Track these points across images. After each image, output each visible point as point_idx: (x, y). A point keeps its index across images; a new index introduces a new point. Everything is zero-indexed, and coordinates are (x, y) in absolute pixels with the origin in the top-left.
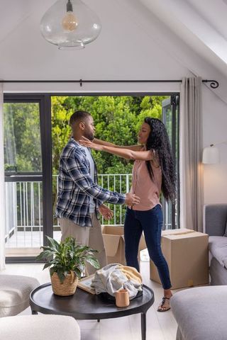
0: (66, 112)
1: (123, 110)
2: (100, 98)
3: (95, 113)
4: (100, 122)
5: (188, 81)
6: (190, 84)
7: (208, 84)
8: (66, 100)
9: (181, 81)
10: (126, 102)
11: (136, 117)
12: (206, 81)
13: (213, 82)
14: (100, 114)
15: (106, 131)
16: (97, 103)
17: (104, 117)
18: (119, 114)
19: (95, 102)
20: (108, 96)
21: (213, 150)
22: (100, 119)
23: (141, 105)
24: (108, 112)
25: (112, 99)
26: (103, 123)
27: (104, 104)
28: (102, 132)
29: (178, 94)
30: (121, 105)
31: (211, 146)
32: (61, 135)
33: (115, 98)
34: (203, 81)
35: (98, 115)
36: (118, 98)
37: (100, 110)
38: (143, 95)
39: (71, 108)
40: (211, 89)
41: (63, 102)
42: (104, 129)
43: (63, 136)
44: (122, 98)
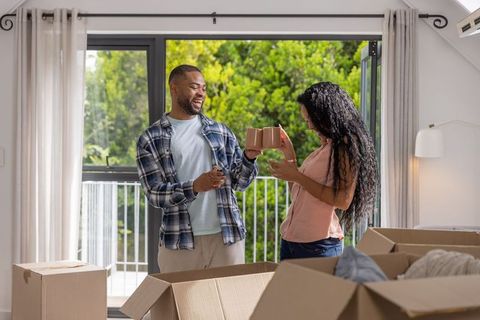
0: (220, 68)
1: (322, 67)
2: (280, 44)
3: (272, 70)
4: (280, 87)
5: (395, 16)
6: (398, 21)
7: (430, 21)
8: (222, 47)
9: (383, 16)
10: (328, 51)
11: (346, 78)
12: (427, 16)
13: (438, 17)
14: (281, 73)
15: (289, 103)
16: (277, 54)
17: (287, 79)
18: (314, 73)
19: (272, 52)
20: (294, 39)
21: (434, 135)
22: (280, 81)
23: (355, 57)
24: (294, 69)
25: (300, 46)
26: (286, 89)
27: (287, 54)
28: (283, 105)
29: (380, 38)
30: (317, 57)
31: (431, 126)
32: (210, 109)
33: (307, 44)
34: (421, 16)
35: (277, 74)
36: (313, 45)
37: (280, 65)
38: (360, 39)
39: (230, 61)
40: (435, 28)
41: (216, 51)
42: (286, 100)
43: (214, 111)
44: (320, 43)
